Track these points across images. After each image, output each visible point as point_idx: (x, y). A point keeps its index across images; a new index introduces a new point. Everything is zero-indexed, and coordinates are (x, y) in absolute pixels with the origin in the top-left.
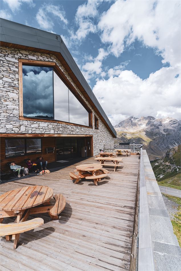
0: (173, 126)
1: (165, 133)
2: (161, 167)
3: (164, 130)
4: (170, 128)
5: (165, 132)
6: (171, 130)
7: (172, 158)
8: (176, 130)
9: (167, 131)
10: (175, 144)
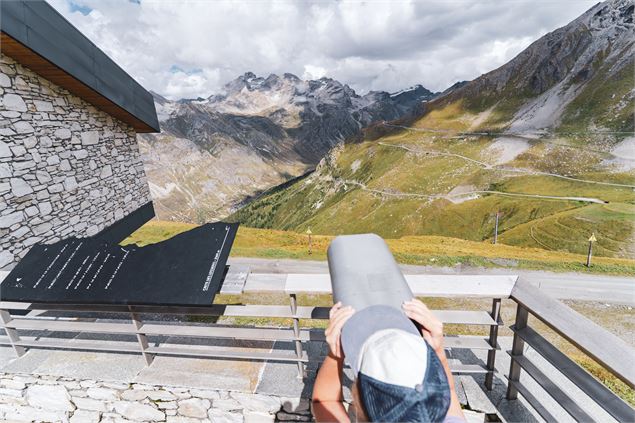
0: (334, 97)
1: (320, 114)
2: (318, 187)
3: (318, 107)
4: (330, 102)
5: (320, 111)
6: (331, 106)
7: (336, 166)
8: (339, 105)
9: (324, 109)
10: (339, 136)
